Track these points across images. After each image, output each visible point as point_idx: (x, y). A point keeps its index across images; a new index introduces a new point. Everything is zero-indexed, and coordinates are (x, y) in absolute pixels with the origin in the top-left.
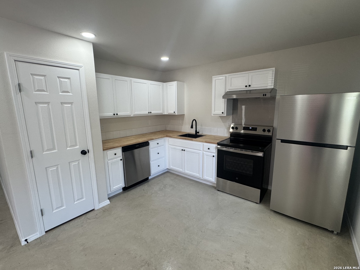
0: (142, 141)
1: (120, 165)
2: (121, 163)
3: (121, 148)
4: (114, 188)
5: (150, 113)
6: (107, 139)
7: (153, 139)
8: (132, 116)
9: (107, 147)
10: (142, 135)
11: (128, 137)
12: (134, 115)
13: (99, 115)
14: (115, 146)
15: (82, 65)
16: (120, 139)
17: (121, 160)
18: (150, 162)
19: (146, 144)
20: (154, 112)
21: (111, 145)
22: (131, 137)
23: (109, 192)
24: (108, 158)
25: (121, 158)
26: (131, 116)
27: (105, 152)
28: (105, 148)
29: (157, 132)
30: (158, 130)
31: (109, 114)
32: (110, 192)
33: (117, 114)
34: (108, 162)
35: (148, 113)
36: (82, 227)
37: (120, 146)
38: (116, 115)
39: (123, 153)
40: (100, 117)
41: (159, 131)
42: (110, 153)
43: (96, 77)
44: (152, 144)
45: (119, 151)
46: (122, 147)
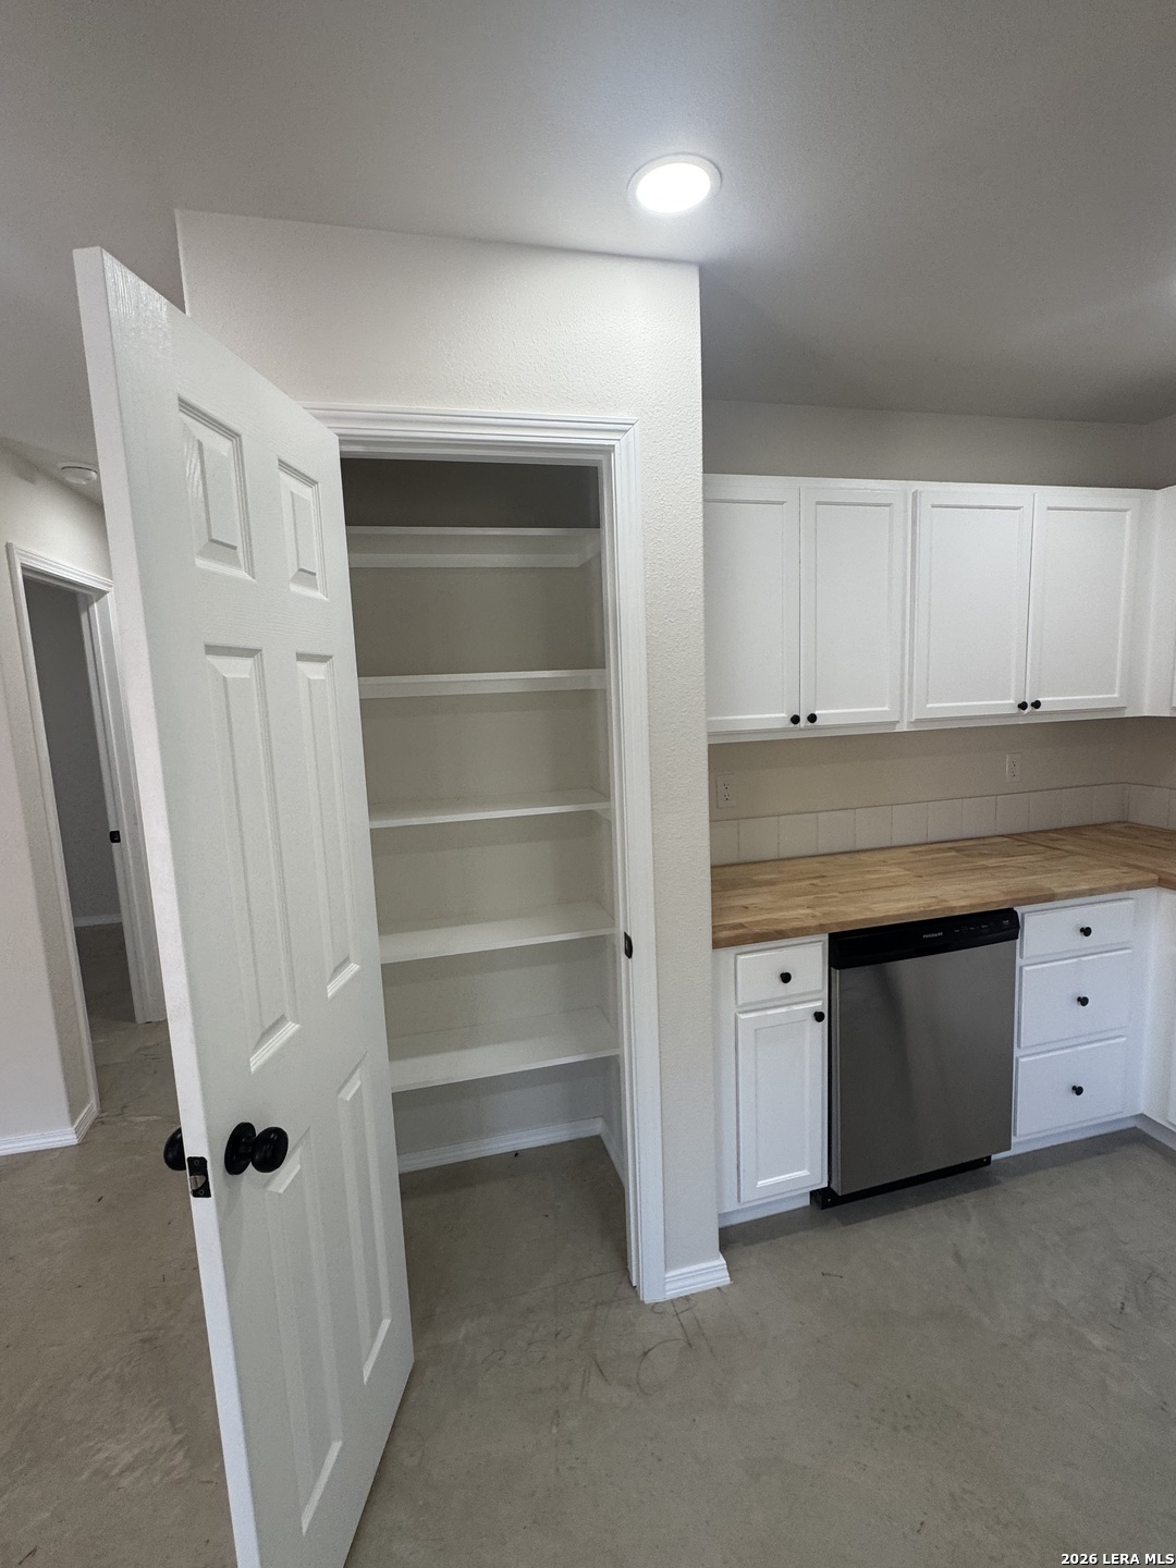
0: (972, 906)
1: (810, 1048)
2: (814, 1039)
3: (826, 937)
4: (760, 1183)
5: (1029, 709)
6: (745, 857)
7: (1051, 897)
8: (903, 727)
9: (741, 926)
10: (957, 850)
11: (865, 857)
12: (917, 721)
13: (709, 723)
14: (785, 921)
15: (633, 419)
16: (814, 865)
17: (819, 1017)
18: (1017, 1052)
19: (999, 926)
20: (1059, 701)
21: (759, 907)
22: (880, 856)
23: (730, 1205)
24: (739, 999)
25: (821, 1005)
26: (898, 729)
27: (727, 954)
28: (725, 934)
29: (1056, 830)
30: (1067, 822)
31: (764, 716)
32: (737, 1207)
33: (812, 718)
34: (736, 1018)
35: (1016, 710)
36: (554, 1431)
37: (820, 929)
38: (803, 722)
39: (837, 973)
40: (710, 735)
41: (1074, 831)
42: (755, 966)
43: (705, 500)
44: (1042, 930)
45: (810, 960)
46: (833, 938)
